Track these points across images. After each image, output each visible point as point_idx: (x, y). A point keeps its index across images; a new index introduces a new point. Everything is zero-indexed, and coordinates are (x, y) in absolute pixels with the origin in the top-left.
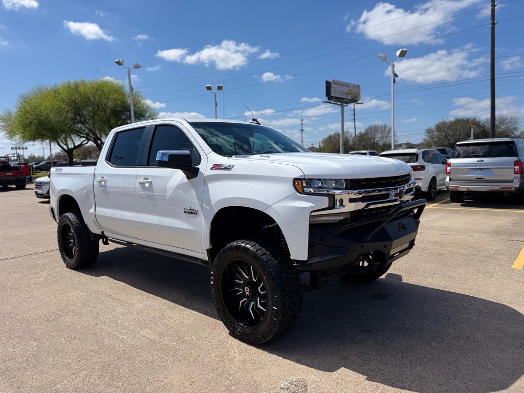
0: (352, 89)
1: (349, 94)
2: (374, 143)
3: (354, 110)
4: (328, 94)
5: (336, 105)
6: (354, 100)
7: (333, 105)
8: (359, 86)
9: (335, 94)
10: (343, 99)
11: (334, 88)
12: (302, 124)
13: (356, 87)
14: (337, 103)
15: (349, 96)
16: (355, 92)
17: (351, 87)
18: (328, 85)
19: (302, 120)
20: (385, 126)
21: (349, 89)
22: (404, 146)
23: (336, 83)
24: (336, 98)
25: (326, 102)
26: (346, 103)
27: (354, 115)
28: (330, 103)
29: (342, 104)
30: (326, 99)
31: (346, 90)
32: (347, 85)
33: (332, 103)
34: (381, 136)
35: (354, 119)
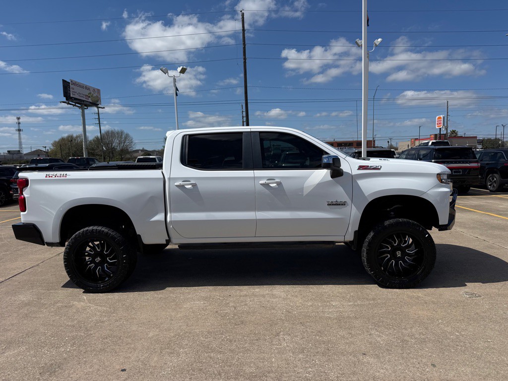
0: (92, 93)
1: (89, 97)
2: (112, 149)
3: (98, 113)
4: (67, 94)
5: (75, 107)
6: (95, 104)
7: (72, 106)
8: (99, 91)
9: (74, 95)
10: (84, 101)
11: (73, 89)
12: (19, 123)
13: (96, 91)
14: (77, 105)
15: (90, 99)
16: (95, 95)
17: (91, 90)
18: (66, 85)
19: (19, 119)
20: (122, 132)
21: (88, 92)
22: (140, 152)
23: (75, 84)
24: (76, 99)
25: (63, 102)
26: (85, 106)
27: (99, 119)
28: (68, 104)
29: (81, 106)
30: (64, 99)
31: (87, 92)
32: (87, 88)
33: (70, 104)
34: (118, 141)
35: (99, 123)
